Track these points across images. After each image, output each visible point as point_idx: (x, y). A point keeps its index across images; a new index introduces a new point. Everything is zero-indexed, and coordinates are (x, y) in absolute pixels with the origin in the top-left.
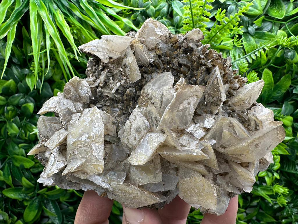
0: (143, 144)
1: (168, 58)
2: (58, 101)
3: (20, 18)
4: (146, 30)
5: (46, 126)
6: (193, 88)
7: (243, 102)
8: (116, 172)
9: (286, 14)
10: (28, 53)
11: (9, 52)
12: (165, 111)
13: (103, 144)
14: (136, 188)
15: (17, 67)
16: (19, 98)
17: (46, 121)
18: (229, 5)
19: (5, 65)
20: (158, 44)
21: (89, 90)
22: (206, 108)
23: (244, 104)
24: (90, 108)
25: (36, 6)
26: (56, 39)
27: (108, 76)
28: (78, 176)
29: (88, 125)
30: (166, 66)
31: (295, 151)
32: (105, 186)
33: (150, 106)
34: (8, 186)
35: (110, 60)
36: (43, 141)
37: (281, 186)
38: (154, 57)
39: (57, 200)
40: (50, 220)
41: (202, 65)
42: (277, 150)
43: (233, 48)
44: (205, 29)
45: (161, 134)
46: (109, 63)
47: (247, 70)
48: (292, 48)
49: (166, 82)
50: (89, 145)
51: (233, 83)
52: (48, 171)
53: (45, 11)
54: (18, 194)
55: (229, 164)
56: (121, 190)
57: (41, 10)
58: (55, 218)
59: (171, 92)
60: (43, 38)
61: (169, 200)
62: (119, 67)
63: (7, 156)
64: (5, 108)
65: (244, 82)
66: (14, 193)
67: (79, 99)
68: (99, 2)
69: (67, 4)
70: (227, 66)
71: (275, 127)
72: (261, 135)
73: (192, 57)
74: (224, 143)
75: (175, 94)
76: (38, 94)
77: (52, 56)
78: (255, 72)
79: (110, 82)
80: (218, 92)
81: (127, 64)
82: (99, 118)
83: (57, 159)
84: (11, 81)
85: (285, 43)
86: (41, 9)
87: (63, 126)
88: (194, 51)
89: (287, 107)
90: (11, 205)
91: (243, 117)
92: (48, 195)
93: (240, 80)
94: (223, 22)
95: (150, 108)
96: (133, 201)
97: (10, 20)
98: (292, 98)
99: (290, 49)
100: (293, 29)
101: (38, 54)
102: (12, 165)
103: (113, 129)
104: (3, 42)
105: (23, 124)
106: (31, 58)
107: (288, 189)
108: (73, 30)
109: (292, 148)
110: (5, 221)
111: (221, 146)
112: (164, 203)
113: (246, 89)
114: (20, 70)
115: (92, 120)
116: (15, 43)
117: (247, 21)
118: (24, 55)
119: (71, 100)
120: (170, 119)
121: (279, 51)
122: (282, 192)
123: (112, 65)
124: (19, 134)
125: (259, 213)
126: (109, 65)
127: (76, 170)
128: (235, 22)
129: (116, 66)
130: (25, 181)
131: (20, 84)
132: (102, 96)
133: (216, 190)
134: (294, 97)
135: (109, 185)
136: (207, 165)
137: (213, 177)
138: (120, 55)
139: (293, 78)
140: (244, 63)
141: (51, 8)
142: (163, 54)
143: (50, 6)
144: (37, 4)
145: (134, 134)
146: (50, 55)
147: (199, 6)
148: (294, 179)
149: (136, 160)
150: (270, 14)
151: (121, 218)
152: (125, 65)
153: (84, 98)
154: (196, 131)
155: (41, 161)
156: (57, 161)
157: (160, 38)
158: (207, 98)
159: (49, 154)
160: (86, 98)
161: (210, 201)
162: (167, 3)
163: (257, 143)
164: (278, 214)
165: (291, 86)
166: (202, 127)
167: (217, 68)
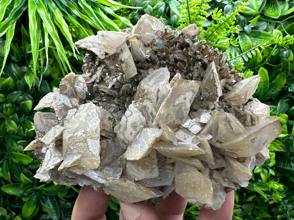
0: (139, 140)
1: (164, 54)
2: (54, 97)
3: (19, 16)
4: (142, 26)
5: (42, 122)
6: (189, 83)
7: (239, 97)
8: (112, 167)
9: (281, 13)
10: (27, 51)
11: (8, 49)
12: (161, 106)
13: (99, 139)
14: (133, 183)
15: (16, 65)
16: (17, 96)
17: (43, 116)
18: (226, 4)
19: (4, 63)
20: (154, 39)
21: (85, 85)
22: (202, 103)
23: (240, 99)
24: (86, 104)
25: (35, 4)
26: (54, 37)
27: (105, 72)
28: (74, 171)
29: (84, 120)
30: (162, 62)
31: (290, 149)
32: (101, 181)
33: (146, 102)
34: (7, 182)
35: (106, 56)
36: (39, 137)
37: (276, 183)
38: (150, 52)
39: (55, 196)
40: (48, 216)
41: (198, 60)
42: (272, 147)
43: (229, 47)
44: (201, 28)
45: (156, 130)
46: (105, 58)
47: (243, 68)
48: (287, 47)
49: (162, 78)
50: (85, 141)
51: (229, 78)
52: (44, 166)
53: (44, 9)
54: (16, 190)
55: (226, 159)
56: (117, 185)
57: (40, 9)
58: (54, 213)
59: (167, 87)
60: (41, 37)
61: (165, 195)
62: (115, 63)
63: (6, 152)
64: (4, 105)
65: (240, 78)
66: (13, 189)
67: (75, 95)
68: (97, 1)
69: (66, 3)
70: (224, 62)
71: (271, 122)
72: (257, 130)
73: (188, 53)
74: (221, 138)
75: (171, 89)
76: (36, 92)
77: (50, 54)
78: (251, 70)
79: (106, 78)
80: (214, 87)
81: (123, 59)
82: (95, 113)
83: (53, 154)
84: (10, 78)
85: (280, 42)
86: (39, 7)
87: (59, 122)
88: (190, 46)
89: (282, 105)
90: (9, 201)
91: (239, 113)
92: (46, 191)
93: (236, 75)
94: (219, 21)
95: (147, 103)
96: (129, 196)
97: (9, 18)
98: (287, 96)
99: (285, 48)
100: (288, 28)
101: (37, 52)
102: (10, 161)
103: (109, 125)
104: (2, 41)
105: (21, 121)
106: (30, 56)
107: (283, 186)
108: (71, 28)
109: (287, 145)
110: (3, 217)
111: (218, 141)
112: (161, 198)
113: (242, 84)
114: (18, 68)
115: (88, 115)
116: (13, 41)
117: (243, 20)
118: (22, 53)
119: (67, 95)
120: (166, 114)
121: (274, 50)
122: (277, 188)
123: (108, 61)
124: (18, 131)
125: (254, 209)
126: (105, 61)
127: (72, 166)
128: (231, 21)
129: (113, 62)
130: (23, 177)
131: (18, 81)
132: (98, 92)
133: (213, 185)
134: (289, 96)
135: (106, 181)
136: (203, 160)
137: (209, 172)
138: (116, 51)
139: (288, 76)
140: (240, 61)
141: (50, 6)
142: (159, 50)
143: (49, 4)
144: (35, 3)
145: (130, 129)
146: (48, 53)
147: (196, 5)
148: (289, 175)
149: (132, 156)
150: (265, 13)
151: (118, 213)
152: (121, 60)
153: (80, 93)
154: (192, 126)
155: (38, 157)
156: (53, 156)
157: (156, 34)
158: (203, 93)
159: (45, 150)
160: (82, 94)
161: (206, 195)
162: (164, 2)
163: (254, 138)
164: (273, 210)
165: (286, 85)
166: (198, 122)
167: (213, 63)
